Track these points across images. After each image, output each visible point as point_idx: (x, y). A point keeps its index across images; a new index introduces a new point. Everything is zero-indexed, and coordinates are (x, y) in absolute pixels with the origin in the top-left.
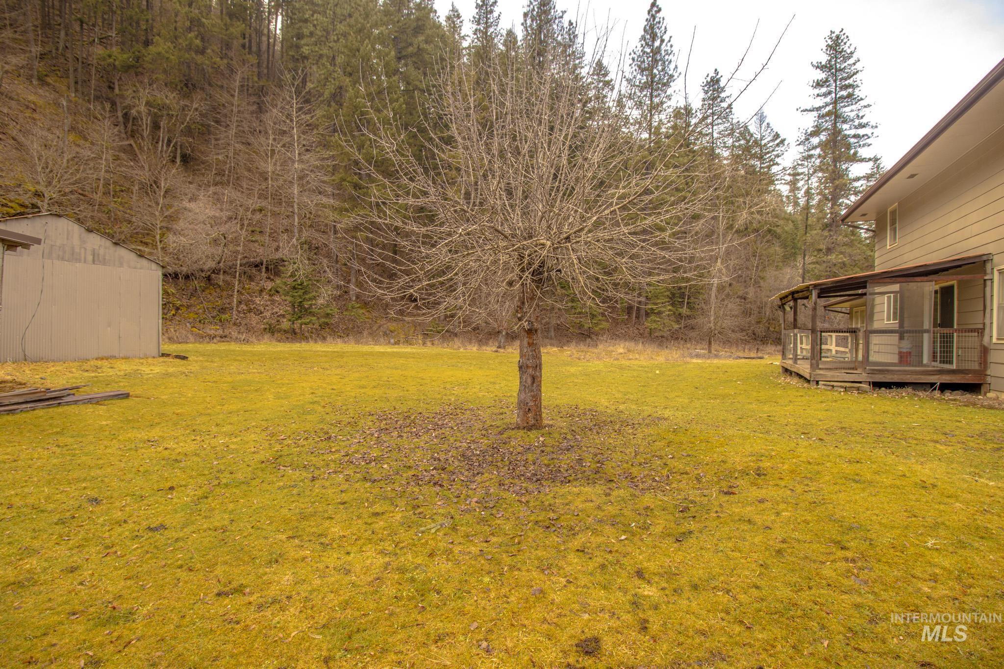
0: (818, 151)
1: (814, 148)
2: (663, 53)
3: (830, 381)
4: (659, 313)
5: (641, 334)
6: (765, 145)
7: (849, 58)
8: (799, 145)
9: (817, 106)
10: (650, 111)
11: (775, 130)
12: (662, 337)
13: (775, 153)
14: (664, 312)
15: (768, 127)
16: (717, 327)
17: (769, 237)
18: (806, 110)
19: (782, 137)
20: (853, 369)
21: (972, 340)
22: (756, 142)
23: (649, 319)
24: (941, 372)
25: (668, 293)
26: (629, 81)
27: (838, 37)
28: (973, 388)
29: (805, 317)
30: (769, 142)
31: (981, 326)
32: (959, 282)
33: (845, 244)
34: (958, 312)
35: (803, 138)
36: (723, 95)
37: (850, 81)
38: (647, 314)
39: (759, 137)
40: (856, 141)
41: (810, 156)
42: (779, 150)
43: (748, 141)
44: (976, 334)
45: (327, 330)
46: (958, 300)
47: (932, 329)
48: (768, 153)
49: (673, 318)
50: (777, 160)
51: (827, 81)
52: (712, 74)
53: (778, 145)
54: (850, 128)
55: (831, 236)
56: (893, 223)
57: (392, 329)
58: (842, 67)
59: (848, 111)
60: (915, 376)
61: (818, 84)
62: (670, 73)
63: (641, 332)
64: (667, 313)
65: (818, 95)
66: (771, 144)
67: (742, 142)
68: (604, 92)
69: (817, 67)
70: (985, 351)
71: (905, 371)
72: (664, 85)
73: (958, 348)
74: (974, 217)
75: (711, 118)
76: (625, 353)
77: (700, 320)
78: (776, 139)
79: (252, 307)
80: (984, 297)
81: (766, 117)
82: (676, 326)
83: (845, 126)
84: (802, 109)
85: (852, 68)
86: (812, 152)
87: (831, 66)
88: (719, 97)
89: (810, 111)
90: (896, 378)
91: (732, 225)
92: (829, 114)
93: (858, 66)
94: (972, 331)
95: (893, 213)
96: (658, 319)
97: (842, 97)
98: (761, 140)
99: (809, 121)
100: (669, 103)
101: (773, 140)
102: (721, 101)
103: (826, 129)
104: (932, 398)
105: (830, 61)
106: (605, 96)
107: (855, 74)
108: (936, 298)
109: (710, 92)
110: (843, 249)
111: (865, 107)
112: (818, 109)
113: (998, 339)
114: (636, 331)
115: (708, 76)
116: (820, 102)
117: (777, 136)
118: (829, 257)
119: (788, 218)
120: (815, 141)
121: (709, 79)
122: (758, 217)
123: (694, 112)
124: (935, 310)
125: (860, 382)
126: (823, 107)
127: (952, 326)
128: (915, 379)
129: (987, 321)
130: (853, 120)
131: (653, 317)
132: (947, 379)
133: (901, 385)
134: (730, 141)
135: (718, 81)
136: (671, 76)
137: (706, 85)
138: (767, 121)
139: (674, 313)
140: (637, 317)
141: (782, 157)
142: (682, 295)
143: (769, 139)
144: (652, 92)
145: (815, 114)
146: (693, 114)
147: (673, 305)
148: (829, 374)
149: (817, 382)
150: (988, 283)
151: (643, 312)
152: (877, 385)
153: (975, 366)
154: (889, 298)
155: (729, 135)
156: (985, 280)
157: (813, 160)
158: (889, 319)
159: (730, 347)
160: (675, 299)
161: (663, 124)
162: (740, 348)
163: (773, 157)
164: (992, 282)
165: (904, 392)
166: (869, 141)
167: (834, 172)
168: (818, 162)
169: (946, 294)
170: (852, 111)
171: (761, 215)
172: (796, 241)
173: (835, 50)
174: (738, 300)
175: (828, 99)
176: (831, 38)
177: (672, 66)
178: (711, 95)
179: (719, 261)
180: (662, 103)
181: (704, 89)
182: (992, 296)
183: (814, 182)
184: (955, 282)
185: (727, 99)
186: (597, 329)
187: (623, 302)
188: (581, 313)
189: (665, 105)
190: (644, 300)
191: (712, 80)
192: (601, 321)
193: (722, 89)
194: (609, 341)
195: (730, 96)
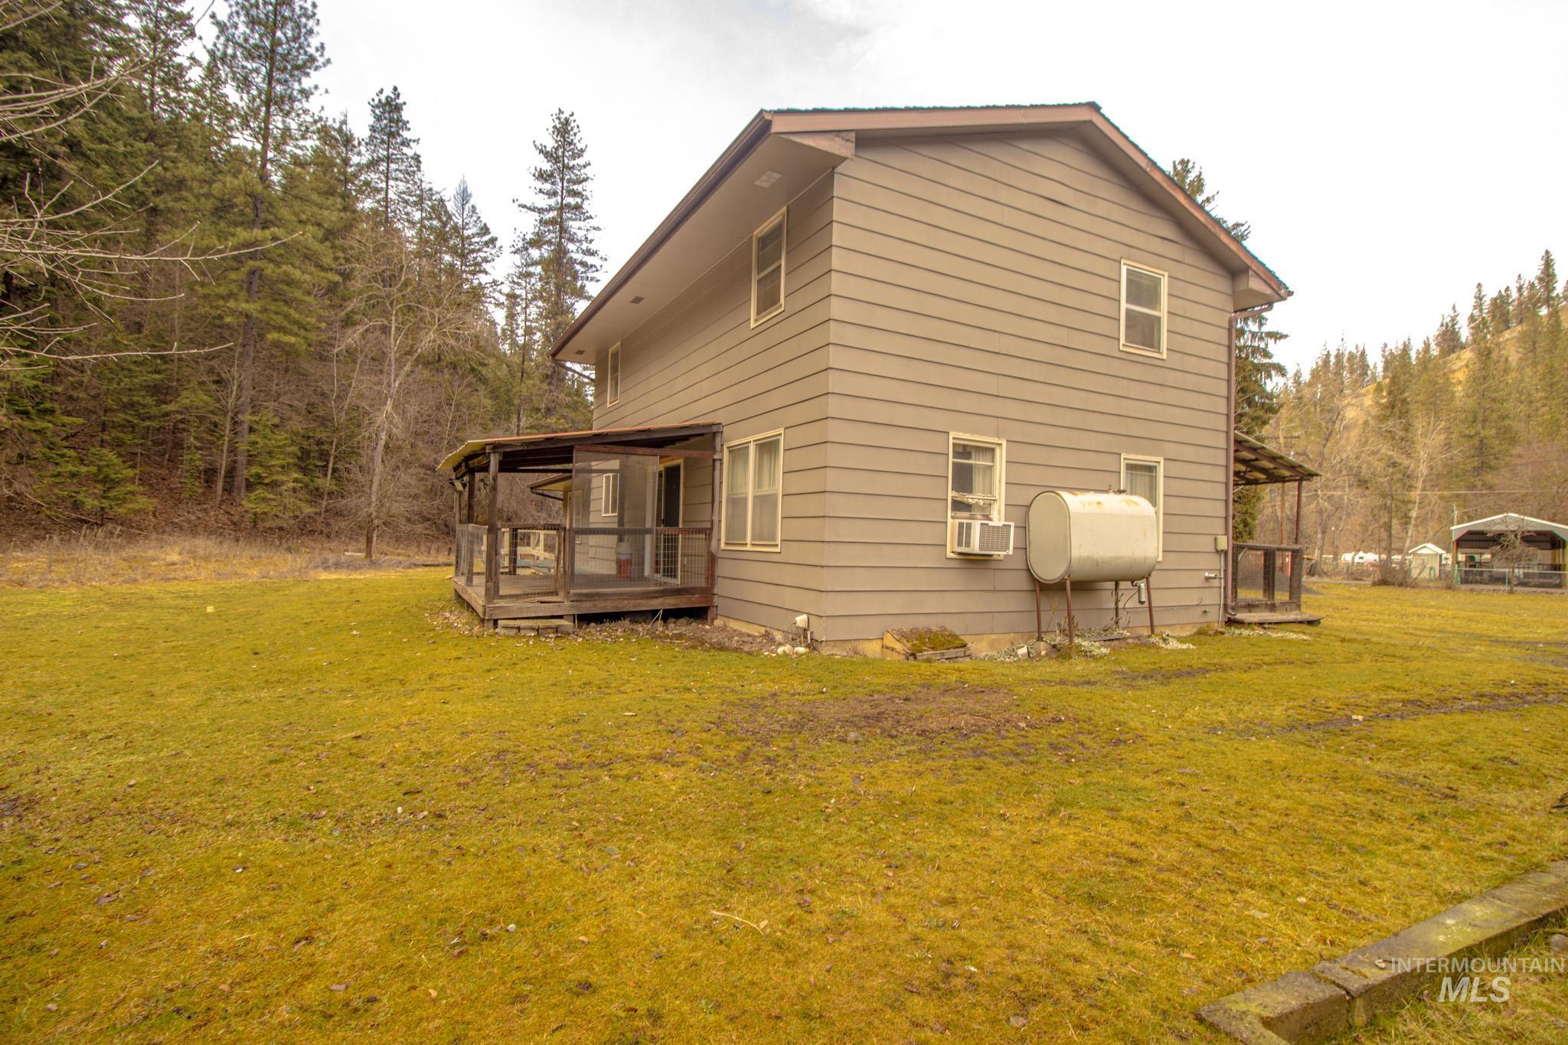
0: (538, 269)
1: (535, 263)
2: (297, 10)
3: (515, 619)
4: (274, 485)
5: (235, 524)
6: (468, 237)
7: (580, 156)
8: (515, 253)
9: (540, 206)
10: (266, 104)
11: (484, 220)
12: (281, 529)
13: (482, 254)
14: (283, 483)
15: (473, 211)
16: (382, 515)
17: (470, 378)
18: (524, 206)
19: (493, 233)
20: (552, 593)
21: (698, 543)
22: (455, 228)
23: (252, 496)
24: (665, 593)
25: (294, 449)
26: (222, 27)
27: (567, 120)
28: (699, 613)
29: (517, 502)
30: (474, 236)
31: (708, 525)
32: (686, 460)
33: (568, 406)
34: (684, 504)
35: (520, 245)
36: (405, 134)
37: (578, 188)
38: (250, 486)
39: (460, 222)
40: (583, 270)
41: (529, 275)
42: (488, 252)
43: (445, 225)
44: (703, 536)
46: (685, 487)
47: (655, 528)
48: (473, 251)
49: (303, 494)
50: (485, 265)
51: (551, 175)
52: (389, 92)
53: (486, 244)
54: (577, 251)
55: (551, 391)
56: (615, 370)
58: (571, 164)
59: (574, 226)
60: (632, 602)
61: (542, 176)
62: (310, 51)
63: (236, 518)
64: (291, 485)
65: (541, 191)
66: (476, 239)
67: (436, 223)
69: (541, 151)
70: (712, 559)
71: (621, 594)
72: (297, 68)
73: (683, 555)
74: (704, 371)
75: (385, 164)
76: (184, 563)
77: (350, 502)
78: (485, 234)
80: (713, 484)
81: (470, 195)
82: (308, 510)
83: (571, 247)
84: (520, 202)
85: (583, 171)
86: (532, 269)
87: (558, 157)
88: (399, 135)
89: (530, 209)
90: (609, 606)
91: (412, 347)
92: (553, 222)
93: (588, 171)
94: (699, 531)
95: (615, 355)
96: (271, 496)
97: (568, 206)
98: (463, 229)
99: (529, 224)
100: (305, 105)
101: (479, 235)
102: (403, 144)
103: (549, 243)
104: (654, 637)
105: (557, 149)
107: (585, 180)
108: (660, 481)
109: (385, 122)
110: (565, 411)
111: (595, 229)
112: (540, 211)
113: (726, 544)
114: (225, 518)
115: (381, 92)
116: (543, 202)
117: (485, 230)
118: (548, 420)
119: (501, 358)
120: (535, 253)
121: (383, 98)
122: (452, 342)
123: (356, 143)
124: (659, 500)
125: (561, 617)
126: (546, 210)
127: (678, 525)
128: (634, 606)
129: (715, 518)
130: (580, 241)
131: (260, 492)
132: (670, 603)
133: (615, 617)
134: (416, 215)
135: (399, 108)
136: (312, 59)
137: (377, 107)
138: (472, 202)
139: (307, 486)
140: (228, 489)
141: (492, 264)
142: (324, 456)
143: (474, 231)
144: (271, 71)
145: (536, 216)
146: (354, 146)
147: (304, 470)
148: (514, 605)
149: (496, 622)
150: (718, 464)
151: (240, 481)
152: (585, 619)
153: (701, 582)
154: (608, 478)
155: (415, 204)
156: (714, 460)
157: (533, 281)
158: (607, 511)
159: (407, 546)
160: (311, 461)
161: (291, 137)
162: (423, 548)
163: (479, 259)
164: (722, 464)
165: (620, 628)
166: (595, 275)
167: (556, 303)
168: (538, 286)
169: (671, 476)
170: (580, 228)
171: (457, 340)
172: (511, 394)
173: (564, 137)
174: (422, 471)
175: (552, 202)
176: (559, 119)
177: (314, 41)
178: (386, 125)
179: (389, 402)
180: (291, 98)
181: (374, 112)
182: (721, 483)
183: (533, 310)
184: (680, 461)
185: (412, 144)
186: (122, 511)
187: (194, 459)
188: (73, 475)
189: (297, 105)
190: (242, 459)
191: (389, 101)
192: (132, 493)
193: (405, 125)
194: (154, 536)
195: (417, 141)
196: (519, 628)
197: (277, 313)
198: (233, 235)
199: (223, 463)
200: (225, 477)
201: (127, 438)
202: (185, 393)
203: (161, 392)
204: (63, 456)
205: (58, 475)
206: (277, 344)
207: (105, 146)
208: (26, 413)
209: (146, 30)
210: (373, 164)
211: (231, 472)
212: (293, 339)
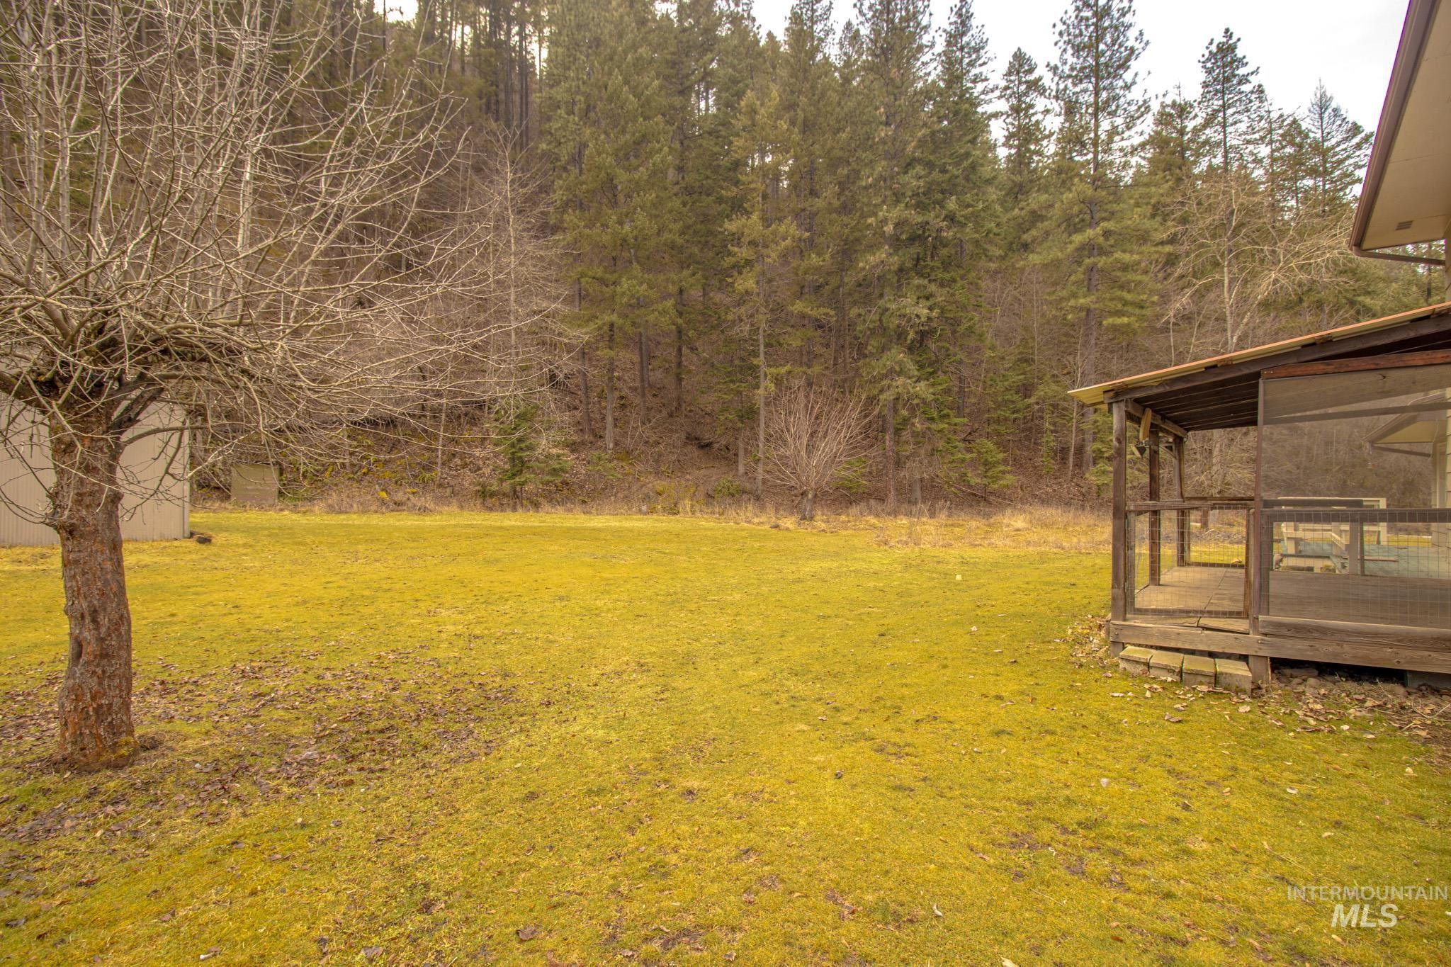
2: (1116, 14)
6: (1332, 148)
10: (1095, 115)
11: (1351, 119)
13: (1352, 161)
15: (1335, 116)
19: (1366, 128)
20: (1230, 616)
22: (1313, 145)
23: (1095, 470)
30: (1338, 144)
36: (1242, 71)
38: (1094, 461)
39: (1319, 135)
43: (1300, 146)
45: (565, 492)
48: (1339, 162)
50: (1357, 172)
52: (1219, 38)
53: (1357, 145)
57: (660, 489)
62: (1129, 44)
63: (1084, 490)
66: (1343, 147)
67: (1289, 150)
68: (1028, 100)
72: (1119, 67)
75: (1221, 114)
78: (1354, 136)
79: (468, 461)
81: (1331, 99)
88: (1234, 76)
90: (1348, 653)
96: (1110, 466)
98: (1324, 141)
100: (1129, 96)
101: (1346, 139)
102: (1240, 83)
106: (1031, 106)
109: (1218, 70)
114: (1074, 490)
115: (1211, 43)
117: (1355, 129)
121: (1214, 48)
122: (1300, 276)
123: (1190, 108)
125: (1232, 658)
131: (1102, 464)
133: (1360, 672)
134: (1264, 151)
135: (1232, 48)
136: (1132, 50)
137: (1208, 60)
138: (1334, 105)
140: (1078, 465)
143: (1339, 138)
144: (1097, 84)
146: (1188, 112)
148: (1158, 626)
149: (1123, 647)
151: (1087, 457)
152: (1289, 668)
155: (1263, 139)
161: (1120, 133)
163: (1349, 168)
177: (1132, 34)
178: (1219, 74)
180: (1116, 98)
181: (1204, 67)
185: (1250, 78)
186: (996, 486)
187: (1049, 440)
188: (963, 461)
189: (1122, 100)
190: (1088, 437)
191: (1220, 48)
192: (1004, 472)
193: (1242, 62)
194: (1019, 506)
195: (1256, 72)
196: (1148, 665)
197: (1112, 300)
198: (1071, 242)
199: (1073, 442)
200: (1075, 454)
201: (1002, 429)
202: (1041, 387)
203: (1026, 390)
204: (956, 447)
205: (953, 461)
206: (1115, 328)
207: (970, 209)
208: (932, 419)
209: (1012, 108)
210: (1208, 123)
211: (1080, 450)
212: (1125, 320)
